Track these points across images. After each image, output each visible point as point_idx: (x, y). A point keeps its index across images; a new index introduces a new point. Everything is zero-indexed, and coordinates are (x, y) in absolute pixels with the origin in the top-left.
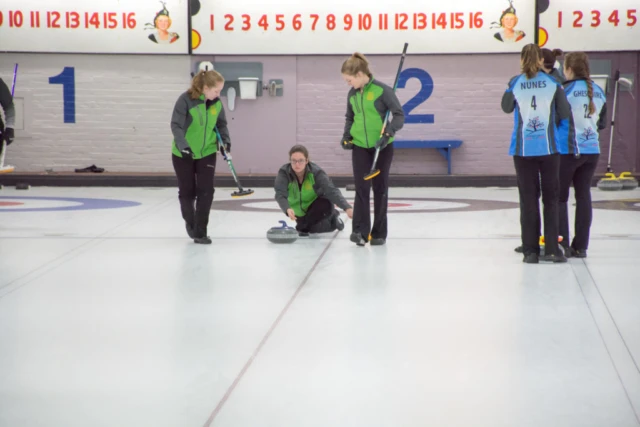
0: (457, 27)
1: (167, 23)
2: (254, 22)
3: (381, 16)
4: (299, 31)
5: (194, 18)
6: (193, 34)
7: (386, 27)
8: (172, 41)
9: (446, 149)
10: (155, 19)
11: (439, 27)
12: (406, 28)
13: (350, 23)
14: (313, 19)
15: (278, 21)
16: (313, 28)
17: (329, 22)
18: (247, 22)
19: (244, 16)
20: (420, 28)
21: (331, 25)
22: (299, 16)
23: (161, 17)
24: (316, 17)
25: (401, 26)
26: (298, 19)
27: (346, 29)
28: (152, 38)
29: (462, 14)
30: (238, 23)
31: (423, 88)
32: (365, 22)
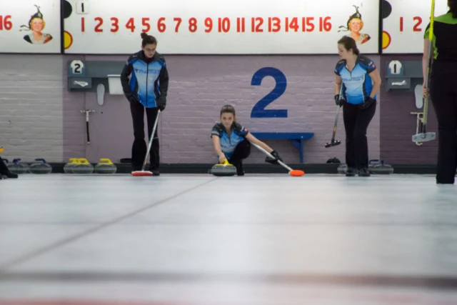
0: (308, 30)
1: (40, 25)
2: (122, 24)
3: (238, 19)
4: (163, 33)
5: (66, 21)
6: (66, 35)
7: (243, 30)
8: (46, 41)
9: (299, 141)
10: (30, 21)
11: (291, 30)
12: (261, 31)
13: (211, 26)
14: (177, 22)
15: (144, 24)
16: (177, 30)
17: (191, 25)
18: (116, 25)
19: (112, 19)
20: (274, 30)
21: (193, 28)
22: (163, 19)
23: (36, 20)
24: (179, 20)
25: (257, 29)
26: (162, 22)
27: (207, 31)
28: (27, 38)
29: (312, 19)
30: (107, 25)
31: (277, 85)
32: (224, 25)
